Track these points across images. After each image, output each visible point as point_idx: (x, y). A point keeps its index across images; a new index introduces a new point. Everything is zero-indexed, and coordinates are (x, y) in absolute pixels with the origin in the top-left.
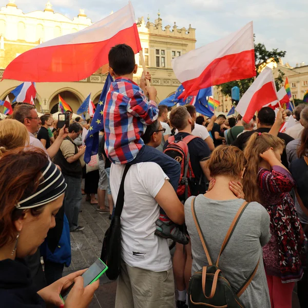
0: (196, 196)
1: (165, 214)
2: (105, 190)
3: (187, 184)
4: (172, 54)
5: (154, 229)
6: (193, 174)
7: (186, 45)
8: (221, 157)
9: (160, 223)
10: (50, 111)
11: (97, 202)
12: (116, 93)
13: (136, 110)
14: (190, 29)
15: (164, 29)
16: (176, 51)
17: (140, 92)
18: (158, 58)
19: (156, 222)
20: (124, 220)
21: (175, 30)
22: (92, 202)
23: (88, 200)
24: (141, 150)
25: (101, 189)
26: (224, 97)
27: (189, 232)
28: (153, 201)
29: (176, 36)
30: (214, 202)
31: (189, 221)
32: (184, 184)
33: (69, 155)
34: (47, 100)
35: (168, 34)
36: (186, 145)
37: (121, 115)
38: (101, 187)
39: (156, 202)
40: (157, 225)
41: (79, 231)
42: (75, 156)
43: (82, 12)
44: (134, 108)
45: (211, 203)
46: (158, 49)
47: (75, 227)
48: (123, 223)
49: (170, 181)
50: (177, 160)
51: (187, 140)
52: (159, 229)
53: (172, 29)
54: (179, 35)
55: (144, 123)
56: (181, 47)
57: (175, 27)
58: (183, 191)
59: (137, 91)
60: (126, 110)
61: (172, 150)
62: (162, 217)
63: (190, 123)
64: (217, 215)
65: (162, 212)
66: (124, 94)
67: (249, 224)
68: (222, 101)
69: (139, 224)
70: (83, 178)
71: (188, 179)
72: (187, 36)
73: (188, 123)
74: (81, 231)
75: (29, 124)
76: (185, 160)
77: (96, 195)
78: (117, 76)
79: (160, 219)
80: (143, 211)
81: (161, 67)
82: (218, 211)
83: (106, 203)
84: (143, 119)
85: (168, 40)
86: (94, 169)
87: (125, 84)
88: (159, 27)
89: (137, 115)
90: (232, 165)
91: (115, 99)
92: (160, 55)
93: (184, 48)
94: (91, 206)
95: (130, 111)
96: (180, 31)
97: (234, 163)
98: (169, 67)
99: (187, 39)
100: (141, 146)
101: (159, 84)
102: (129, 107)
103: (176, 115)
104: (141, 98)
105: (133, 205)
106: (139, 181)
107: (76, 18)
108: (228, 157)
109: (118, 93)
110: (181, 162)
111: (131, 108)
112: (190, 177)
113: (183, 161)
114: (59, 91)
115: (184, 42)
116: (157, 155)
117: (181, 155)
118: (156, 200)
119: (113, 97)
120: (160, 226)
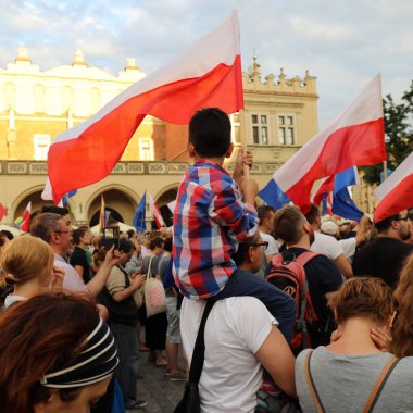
0: (314, 348)
1: (272, 380)
2: (177, 345)
3: (305, 330)
4: (279, 121)
5: (254, 404)
6: (315, 316)
7: (301, 105)
8: (358, 289)
9: (263, 395)
10: (88, 223)
11: (166, 363)
12: (193, 184)
13: (222, 215)
14: (308, 78)
15: (263, 81)
16: (286, 115)
17: (233, 186)
18: (256, 128)
19: (257, 393)
20: (205, 389)
21: (283, 82)
22: (158, 363)
23: (153, 359)
24: (232, 277)
25: (171, 342)
26: (369, 188)
27: (302, 406)
28: (253, 359)
29: (285, 91)
30: (342, 358)
31: (302, 388)
32: (301, 330)
33: (117, 289)
34: (84, 204)
35: (272, 89)
36: (302, 268)
37: (199, 220)
38: (170, 340)
39: (258, 361)
40: (258, 397)
41: (139, 408)
42: (126, 291)
43: (132, 62)
44: (219, 211)
45: (338, 361)
46: (255, 113)
47: (133, 403)
48: (203, 394)
49: (279, 327)
50: (289, 292)
51: (304, 259)
52: (263, 404)
53: (278, 80)
54: (290, 90)
55: (234, 238)
56: (293, 109)
57: (282, 76)
58: (299, 342)
59: (228, 184)
60: (207, 212)
61: (279, 277)
62: (268, 386)
63: (307, 232)
64: (345, 380)
65: (267, 376)
66: (207, 186)
67: (402, 392)
68: (366, 195)
69: (230, 395)
70: (142, 325)
71: (307, 323)
72: (303, 90)
73: (303, 232)
74: (143, 408)
75: (58, 242)
76: (300, 291)
77: (164, 352)
78: (198, 157)
79: (263, 389)
80: (236, 375)
81: (261, 143)
82: (348, 372)
83: (180, 364)
84: (231, 231)
85: (272, 99)
86: (159, 310)
87: (211, 171)
88: (256, 78)
89: (224, 224)
90: (377, 302)
91: (190, 193)
92: (259, 125)
93: (299, 109)
94: (157, 370)
95: (213, 215)
96: (291, 83)
97: (379, 299)
98: (275, 144)
99: (303, 95)
100: (231, 270)
101: (260, 171)
102: (211, 209)
103: (284, 221)
104: (234, 196)
105: (221, 365)
106: (231, 326)
107: (122, 73)
108: (371, 289)
109: (196, 185)
110: (294, 295)
111: (214, 211)
112: (310, 320)
113: (297, 295)
114: (101, 191)
115: (298, 101)
116: (257, 285)
117: (293, 284)
118: (258, 357)
119: (188, 190)
120: (264, 400)
